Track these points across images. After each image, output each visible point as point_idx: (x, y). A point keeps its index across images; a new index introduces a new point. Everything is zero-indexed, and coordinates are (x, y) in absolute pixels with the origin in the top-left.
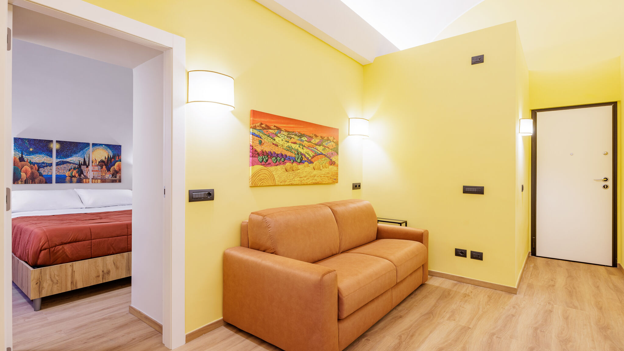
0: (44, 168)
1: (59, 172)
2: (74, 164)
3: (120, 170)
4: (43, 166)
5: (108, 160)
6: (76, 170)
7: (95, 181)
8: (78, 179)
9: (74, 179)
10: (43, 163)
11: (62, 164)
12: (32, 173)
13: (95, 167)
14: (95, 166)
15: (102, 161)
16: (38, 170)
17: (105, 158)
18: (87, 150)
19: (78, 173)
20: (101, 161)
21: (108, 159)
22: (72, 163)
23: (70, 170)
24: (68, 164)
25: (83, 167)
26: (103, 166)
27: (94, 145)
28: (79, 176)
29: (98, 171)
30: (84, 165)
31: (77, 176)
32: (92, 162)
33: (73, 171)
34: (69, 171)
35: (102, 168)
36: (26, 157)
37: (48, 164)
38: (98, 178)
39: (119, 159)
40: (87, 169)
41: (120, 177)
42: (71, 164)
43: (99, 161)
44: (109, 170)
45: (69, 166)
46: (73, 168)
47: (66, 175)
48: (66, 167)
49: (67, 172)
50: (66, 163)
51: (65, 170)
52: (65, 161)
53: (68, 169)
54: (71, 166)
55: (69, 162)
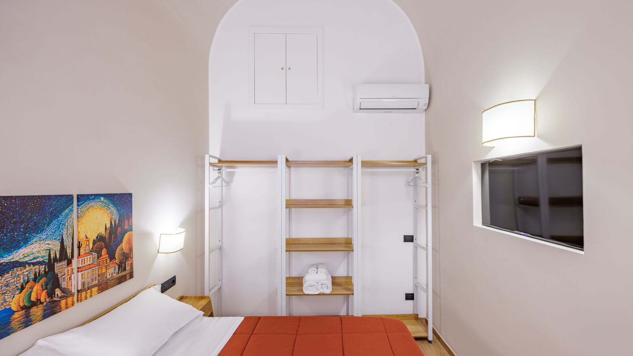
2: (34, 264)
3: (131, 249)
5: (110, 234)
6: (41, 281)
7: (86, 293)
8: (46, 305)
9: (37, 311)
13: (86, 258)
14: (86, 254)
15: (100, 238)
17: (106, 229)
18: (67, 215)
19: (46, 289)
20: (97, 237)
21: (110, 231)
22: (29, 264)
23: (22, 288)
24: (18, 271)
25: (59, 267)
26: (101, 249)
27: (83, 198)
28: (49, 297)
29: (93, 266)
30: (61, 260)
31: (42, 300)
32: (79, 247)
33: (32, 288)
34: (21, 292)
35: (101, 256)
38: (93, 283)
39: (129, 225)
40: (70, 268)
41: (132, 264)
42: (25, 267)
43: (94, 241)
44: (112, 257)
45: (22, 276)
46: (32, 276)
47: (12, 308)
48: (12, 280)
49: (14, 297)
50: (12, 268)
51: (8, 293)
52: (6, 262)
53: (16, 285)
54: (26, 273)
55: (21, 261)
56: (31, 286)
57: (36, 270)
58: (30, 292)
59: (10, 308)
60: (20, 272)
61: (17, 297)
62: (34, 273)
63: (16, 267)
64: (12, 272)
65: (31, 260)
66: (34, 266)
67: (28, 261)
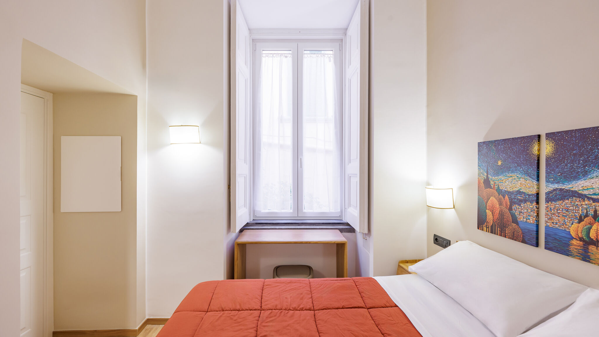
0: (520, 205)
1: (551, 219)
4: (518, 199)
10: (519, 192)
11: (558, 199)
12: (501, 214)
16: (510, 209)
22: (589, 199)
23: (581, 220)
24: (578, 201)
33: (592, 224)
34: (579, 223)
36: (494, 179)
37: (527, 197)
42: (584, 200)
45: (580, 207)
46: (591, 212)
47: (571, 233)
48: (571, 208)
49: (572, 224)
50: (571, 196)
51: (568, 218)
52: (566, 189)
53: (575, 214)
54: (585, 206)
55: (580, 192)
56: (590, 222)
57: (597, 208)
58: (588, 227)
59: (570, 232)
60: (579, 203)
61: (575, 225)
62: (594, 209)
63: (575, 196)
64: (571, 200)
65: (591, 195)
66: (594, 202)
67: (587, 195)
